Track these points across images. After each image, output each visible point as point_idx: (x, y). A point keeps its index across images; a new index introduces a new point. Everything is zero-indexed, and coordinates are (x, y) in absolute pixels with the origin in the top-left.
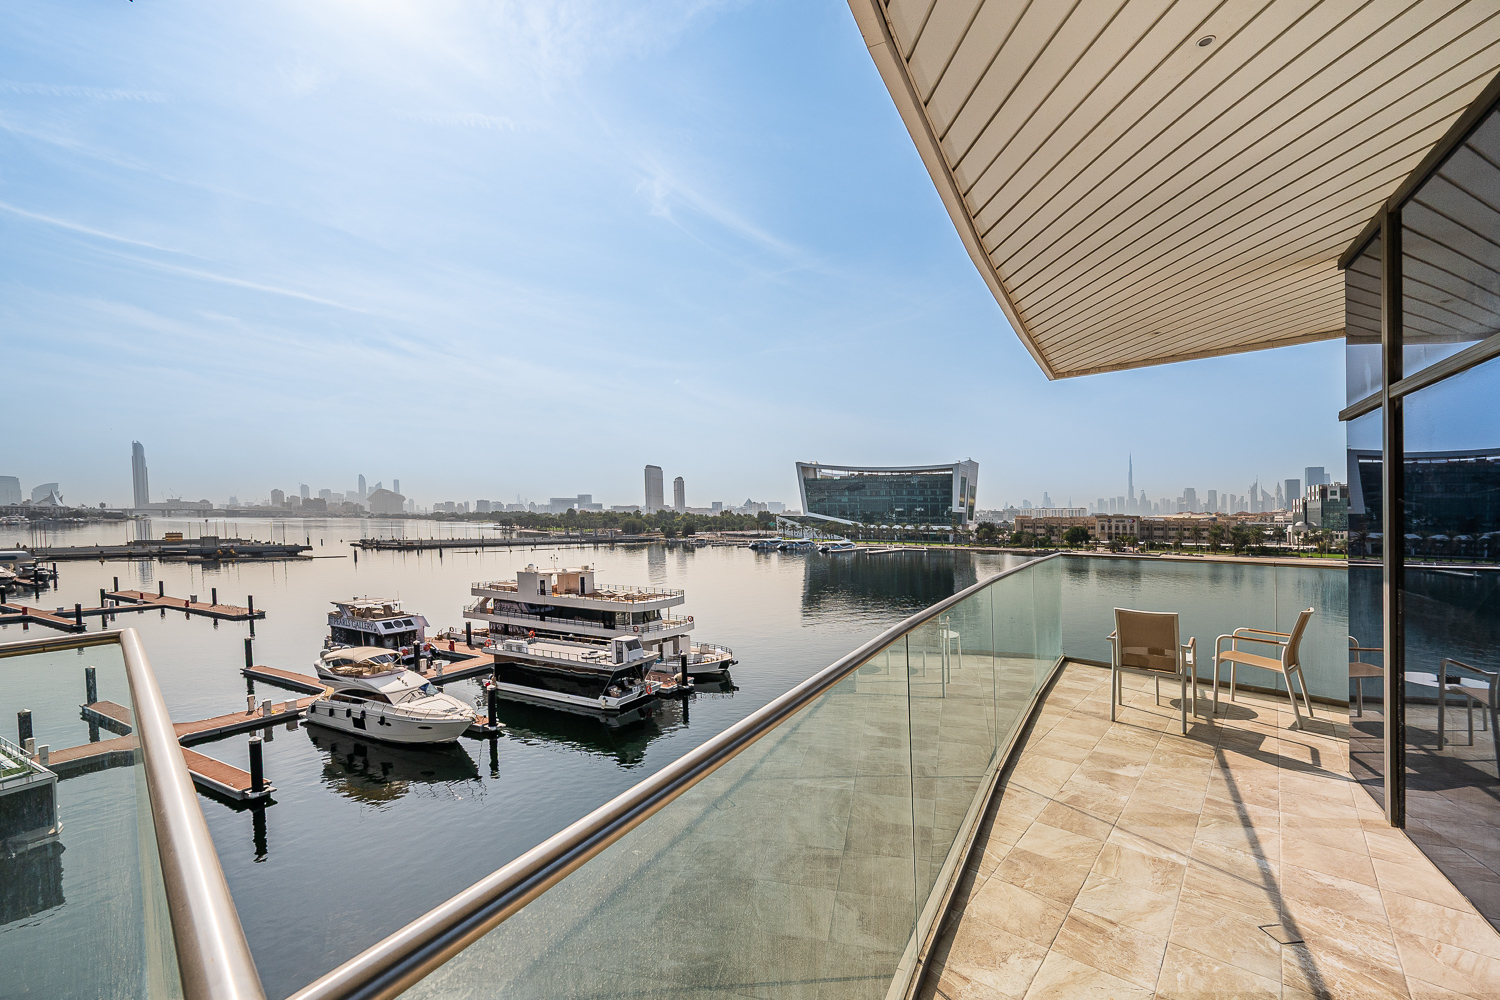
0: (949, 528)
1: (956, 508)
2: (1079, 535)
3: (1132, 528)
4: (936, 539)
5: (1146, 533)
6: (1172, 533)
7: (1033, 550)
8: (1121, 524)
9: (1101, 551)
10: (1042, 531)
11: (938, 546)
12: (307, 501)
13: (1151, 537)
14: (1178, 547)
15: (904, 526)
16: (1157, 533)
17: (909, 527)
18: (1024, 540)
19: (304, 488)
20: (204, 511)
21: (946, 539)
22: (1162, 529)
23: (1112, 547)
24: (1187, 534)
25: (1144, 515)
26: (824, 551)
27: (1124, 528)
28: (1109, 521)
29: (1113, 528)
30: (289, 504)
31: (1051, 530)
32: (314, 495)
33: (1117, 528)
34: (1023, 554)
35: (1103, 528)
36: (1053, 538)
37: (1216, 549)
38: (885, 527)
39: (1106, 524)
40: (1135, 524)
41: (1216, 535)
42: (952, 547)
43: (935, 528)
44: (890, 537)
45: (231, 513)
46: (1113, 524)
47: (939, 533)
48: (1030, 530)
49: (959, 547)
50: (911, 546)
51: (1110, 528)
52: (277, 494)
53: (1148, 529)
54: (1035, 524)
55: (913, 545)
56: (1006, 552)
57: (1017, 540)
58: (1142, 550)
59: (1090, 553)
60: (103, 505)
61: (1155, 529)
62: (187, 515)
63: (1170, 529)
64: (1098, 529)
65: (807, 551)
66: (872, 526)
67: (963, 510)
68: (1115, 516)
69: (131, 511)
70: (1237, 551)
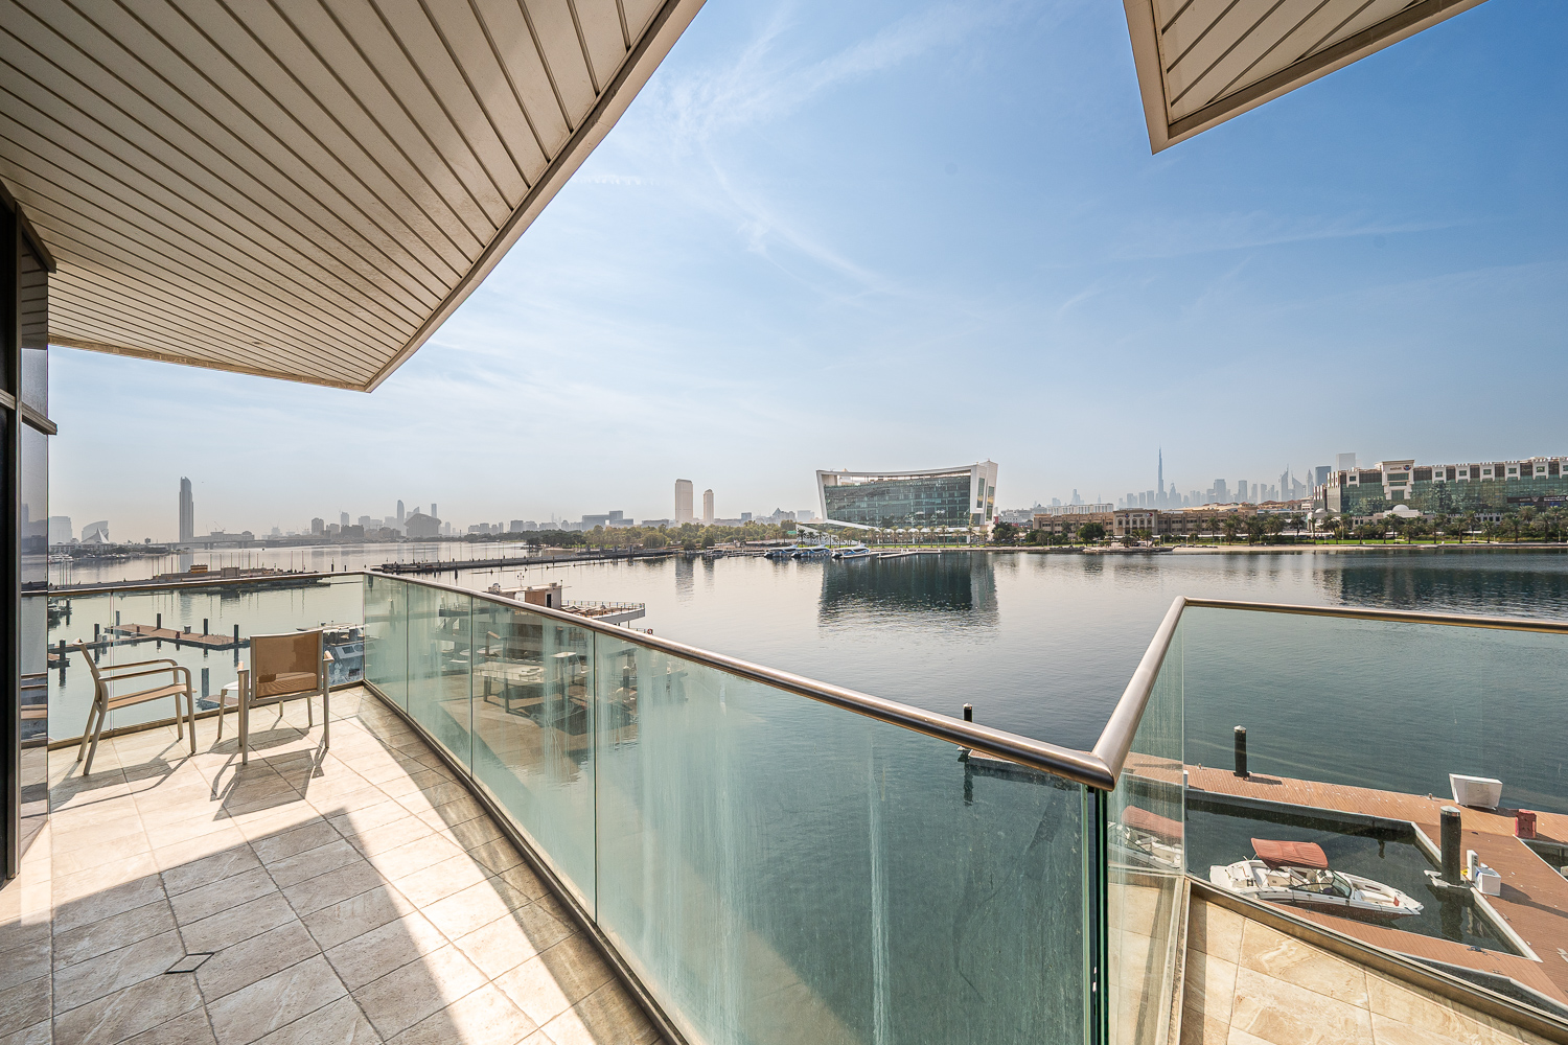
0: (964, 529)
1: (974, 509)
2: (1094, 531)
3: (1149, 522)
4: (953, 541)
5: (1164, 526)
6: (1190, 526)
7: (1047, 548)
8: (1138, 519)
9: (1115, 546)
10: (1059, 528)
11: (953, 548)
12: (346, 529)
13: (1169, 530)
14: (1194, 539)
15: (920, 529)
16: (1175, 526)
17: (925, 530)
18: (1038, 538)
19: (345, 516)
20: (246, 541)
21: (963, 540)
22: (1181, 522)
23: (1126, 542)
24: (1204, 525)
25: (1163, 509)
26: (837, 557)
27: (1142, 522)
28: (1127, 516)
29: (1131, 522)
30: (328, 532)
31: (1067, 528)
32: (353, 522)
33: (1135, 522)
34: (1037, 552)
35: (1120, 523)
36: (1070, 535)
37: (1232, 539)
38: (901, 530)
39: (1124, 519)
40: (1153, 518)
41: (1231, 526)
42: (967, 548)
43: (951, 530)
44: (907, 540)
45: (272, 543)
46: (1131, 518)
47: (955, 535)
48: (1048, 529)
49: (974, 548)
50: (926, 548)
51: (1128, 523)
52: (317, 523)
53: (1166, 522)
54: (1052, 522)
55: (929, 547)
56: (1021, 551)
57: (1032, 539)
58: (1156, 544)
59: (1103, 548)
60: (148, 540)
61: (1173, 522)
62: (229, 547)
63: (1188, 521)
64: (1116, 524)
65: (822, 558)
66: (889, 531)
67: (981, 511)
68: (1133, 511)
69: (175, 545)
70: (1252, 541)
